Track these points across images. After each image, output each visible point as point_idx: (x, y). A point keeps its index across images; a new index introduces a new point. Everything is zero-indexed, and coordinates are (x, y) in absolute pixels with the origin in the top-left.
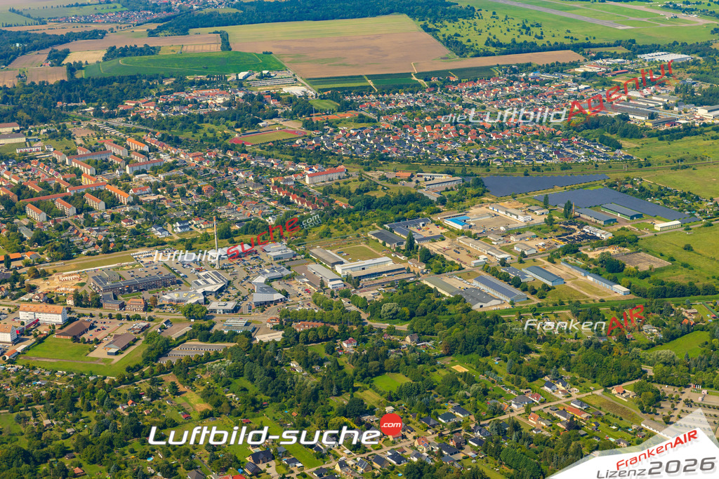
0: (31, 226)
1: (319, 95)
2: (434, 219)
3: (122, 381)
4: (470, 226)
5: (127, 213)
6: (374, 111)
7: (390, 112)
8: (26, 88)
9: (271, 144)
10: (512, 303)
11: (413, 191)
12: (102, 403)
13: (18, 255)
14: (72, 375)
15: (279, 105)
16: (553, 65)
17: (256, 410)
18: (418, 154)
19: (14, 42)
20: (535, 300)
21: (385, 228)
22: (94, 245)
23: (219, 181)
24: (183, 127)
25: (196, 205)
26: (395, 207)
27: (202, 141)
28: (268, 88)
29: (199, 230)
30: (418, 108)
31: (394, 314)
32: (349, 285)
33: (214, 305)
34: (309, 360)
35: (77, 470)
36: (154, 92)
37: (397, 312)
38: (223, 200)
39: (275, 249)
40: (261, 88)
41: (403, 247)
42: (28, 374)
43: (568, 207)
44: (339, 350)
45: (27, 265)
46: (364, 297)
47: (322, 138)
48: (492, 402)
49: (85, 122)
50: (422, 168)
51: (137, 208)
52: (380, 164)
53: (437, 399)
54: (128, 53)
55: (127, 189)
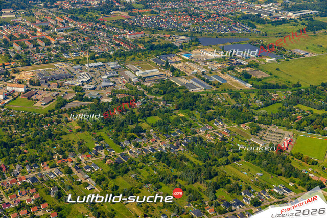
0: (14, 52)
1: (136, 1)
2: (178, 54)
3: (46, 116)
4: (192, 58)
5: (54, 48)
6: (158, 9)
7: (164, 10)
9: (115, 21)
10: (205, 90)
11: (170, 43)
12: (37, 125)
13: (8, 64)
14: (26, 113)
15: (120, 5)
17: (99, 129)
18: (174, 27)
20: (215, 89)
21: (157, 57)
22: (39, 60)
23: (92, 36)
24: (80, 13)
25: (82, 45)
26: (162, 49)
27: (87, 19)
29: (82, 56)
30: (176, 8)
31: (157, 92)
32: (141, 80)
33: (85, 86)
35: (25, 151)
37: (159, 92)
38: (93, 44)
39: (112, 65)
41: (164, 65)
42: (8, 112)
45: (12, 68)
46: (146, 85)
47: (136, 19)
48: (192, 129)
49: (40, 9)
50: (175, 33)
51: (58, 46)
52: (158, 31)
53: (171, 127)
55: (54, 38)
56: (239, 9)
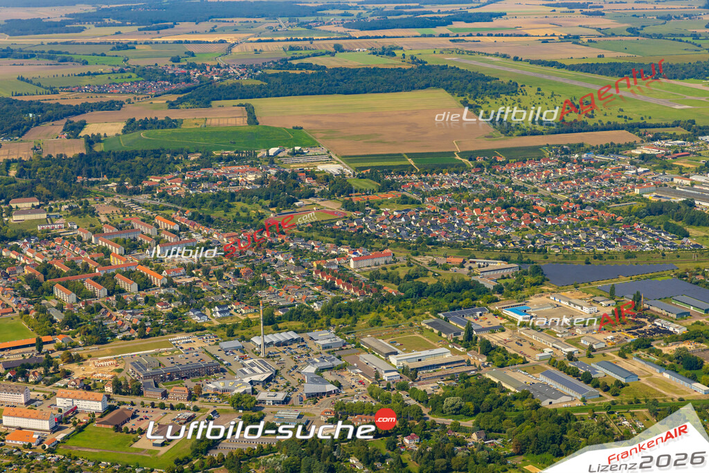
1: (357, 173)
2: (491, 308)
4: (532, 317)
5: (161, 296)
6: (418, 192)
7: (435, 194)
8: (43, 161)
9: (310, 225)
10: (584, 400)
11: (467, 278)
13: (49, 338)
14: (117, 466)
15: (315, 183)
16: (607, 147)
18: (469, 238)
19: (27, 112)
20: (608, 398)
21: (439, 317)
22: (129, 329)
23: (257, 264)
24: (214, 206)
25: (234, 289)
26: (449, 294)
27: (235, 221)
28: (302, 165)
29: (239, 316)
30: (465, 189)
31: (457, 409)
32: (406, 378)
34: (370, 456)
36: (179, 167)
37: (461, 407)
38: (263, 284)
39: (323, 337)
40: (294, 165)
41: (461, 338)
42: (69, 464)
43: (637, 298)
44: (401, 446)
45: (59, 348)
46: (425, 391)
47: (364, 220)
49: (109, 198)
50: (475, 253)
51: (172, 291)
52: (429, 249)
54: (148, 125)
55: (159, 270)
56: (633, 188)
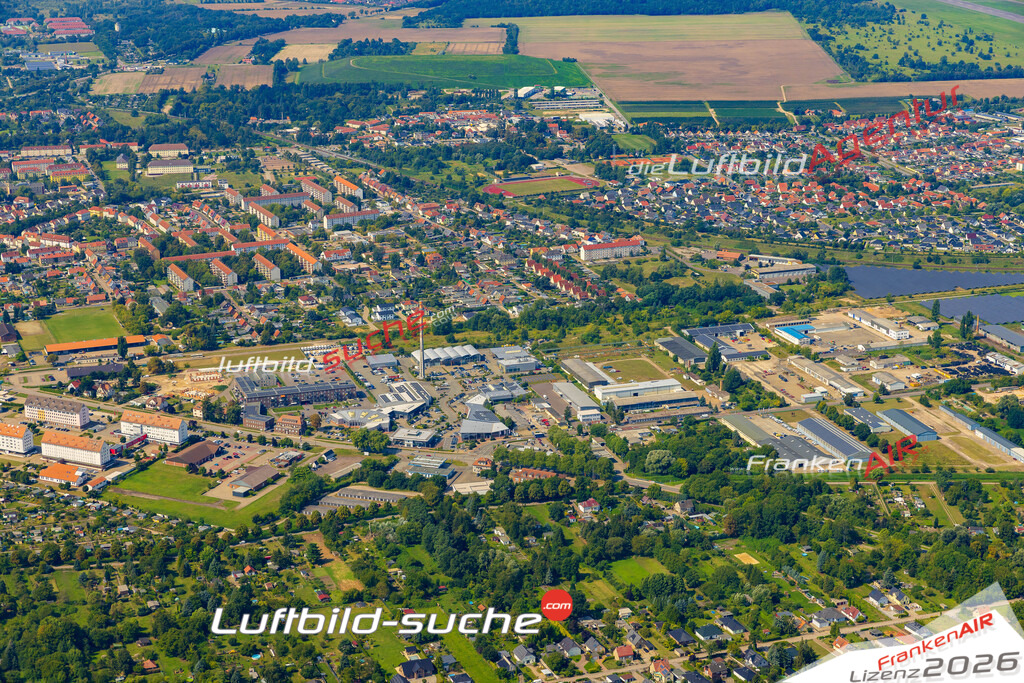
0: (168, 297)
1: (630, 126)
2: (760, 326)
3: (244, 536)
4: (813, 341)
5: (309, 287)
6: (707, 155)
8: (209, 94)
9: (541, 197)
11: (737, 281)
12: (206, 567)
13: (141, 339)
14: (175, 521)
15: (568, 139)
16: (996, 101)
17: (427, 596)
18: (759, 225)
19: (210, 27)
21: (682, 335)
22: (252, 330)
23: (454, 248)
24: (421, 164)
25: (410, 282)
26: (704, 303)
27: (442, 187)
28: (559, 112)
30: (774, 155)
31: (664, 468)
32: (609, 418)
33: (403, 433)
34: (521, 528)
35: (148, 664)
36: (391, 109)
37: (669, 465)
38: (452, 276)
39: (511, 355)
40: (548, 113)
41: (702, 366)
42: (113, 514)
43: (969, 321)
44: (571, 515)
45: (151, 353)
46: (625, 439)
47: (620, 192)
48: (781, 614)
49: (284, 149)
50: (759, 247)
51: (326, 280)
52: (698, 238)
53: (700, 603)
54: (367, 50)
55: (317, 252)
56: (1015, 161)
